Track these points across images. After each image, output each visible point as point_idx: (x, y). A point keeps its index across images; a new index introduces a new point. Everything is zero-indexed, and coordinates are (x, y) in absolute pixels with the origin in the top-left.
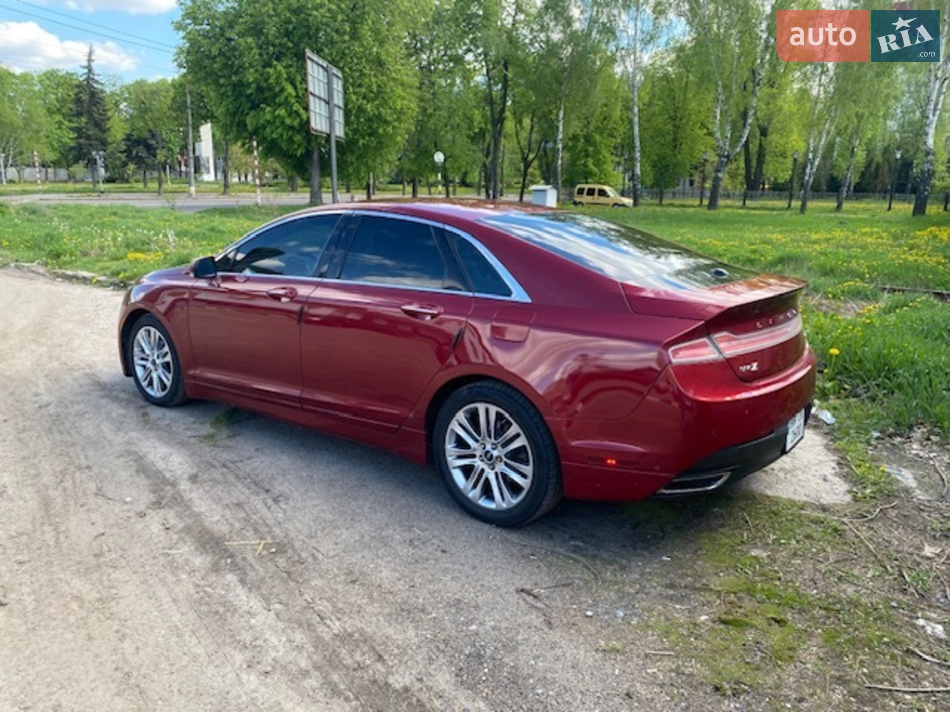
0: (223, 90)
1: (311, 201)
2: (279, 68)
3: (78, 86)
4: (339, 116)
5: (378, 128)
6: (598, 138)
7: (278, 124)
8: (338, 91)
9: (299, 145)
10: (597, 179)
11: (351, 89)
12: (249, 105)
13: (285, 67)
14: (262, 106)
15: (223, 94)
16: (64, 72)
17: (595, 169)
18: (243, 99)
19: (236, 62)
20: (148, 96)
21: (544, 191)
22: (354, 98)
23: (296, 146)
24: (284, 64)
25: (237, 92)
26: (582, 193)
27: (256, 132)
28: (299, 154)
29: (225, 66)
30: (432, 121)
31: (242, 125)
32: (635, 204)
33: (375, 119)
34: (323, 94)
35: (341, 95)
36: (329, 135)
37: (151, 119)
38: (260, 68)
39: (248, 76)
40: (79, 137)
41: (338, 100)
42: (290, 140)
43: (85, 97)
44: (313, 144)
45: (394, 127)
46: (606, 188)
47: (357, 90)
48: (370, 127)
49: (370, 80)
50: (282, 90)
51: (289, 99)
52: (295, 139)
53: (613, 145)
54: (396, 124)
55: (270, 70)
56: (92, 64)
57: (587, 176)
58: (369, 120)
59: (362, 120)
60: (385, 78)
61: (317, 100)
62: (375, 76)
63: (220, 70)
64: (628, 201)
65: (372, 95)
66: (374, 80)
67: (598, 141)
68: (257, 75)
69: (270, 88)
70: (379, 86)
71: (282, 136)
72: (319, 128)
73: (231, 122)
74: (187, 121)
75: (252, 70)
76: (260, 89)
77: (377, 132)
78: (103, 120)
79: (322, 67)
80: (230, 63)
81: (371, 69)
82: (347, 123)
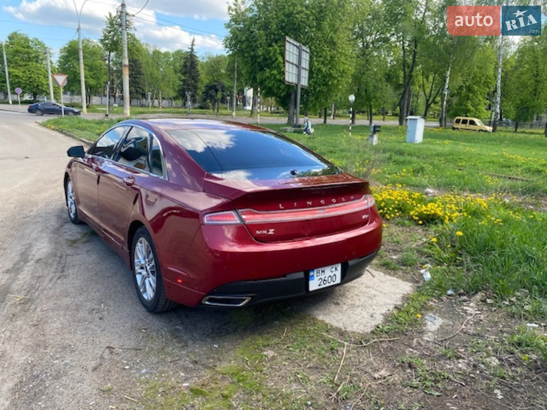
0: (246, 60)
1: (288, 123)
2: (276, 47)
3: (186, 58)
4: (305, 74)
5: (329, 81)
6: (476, 88)
7: (272, 78)
8: (306, 60)
9: (283, 91)
10: (473, 114)
11: (315, 59)
12: (259, 68)
13: (279, 47)
14: (265, 68)
15: (246, 62)
16: (184, 51)
17: (472, 108)
18: (256, 65)
19: (254, 44)
20: (216, 63)
21: (416, 119)
22: (316, 63)
23: (281, 91)
24: (279, 45)
25: (254, 61)
26: (459, 122)
27: (261, 83)
28: (282, 96)
29: (248, 46)
30: (364, 77)
31: (255, 79)
32: (494, 131)
33: (327, 76)
34: (295, 62)
35: (308, 62)
36: (297, 85)
37: (216, 76)
38: (265, 47)
39: (259, 52)
40: (184, 85)
41: (305, 64)
42: (278, 88)
43: (188, 64)
44: (291, 90)
45: (338, 81)
46: (476, 120)
47: (318, 59)
48: (324, 80)
49: (327, 53)
50: (277, 59)
51: (280, 64)
52: (281, 87)
53: (487, 93)
54: (340, 79)
55: (271, 48)
56: (194, 47)
57: (466, 112)
58: (324, 76)
59: (320, 76)
60: (335, 52)
61: (291, 65)
62: (330, 51)
63: (246, 49)
64: (490, 129)
65: (327, 62)
66: (328, 53)
67: (476, 90)
68: (264, 51)
69: (271, 59)
70: (331, 57)
71: (274, 85)
72: (290, 81)
73: (250, 77)
74: (234, 76)
75: (261, 49)
76: (265, 59)
77: (328, 84)
78: (196, 76)
79: (297, 46)
80: (251, 45)
81: (328, 47)
82: (310, 77)
